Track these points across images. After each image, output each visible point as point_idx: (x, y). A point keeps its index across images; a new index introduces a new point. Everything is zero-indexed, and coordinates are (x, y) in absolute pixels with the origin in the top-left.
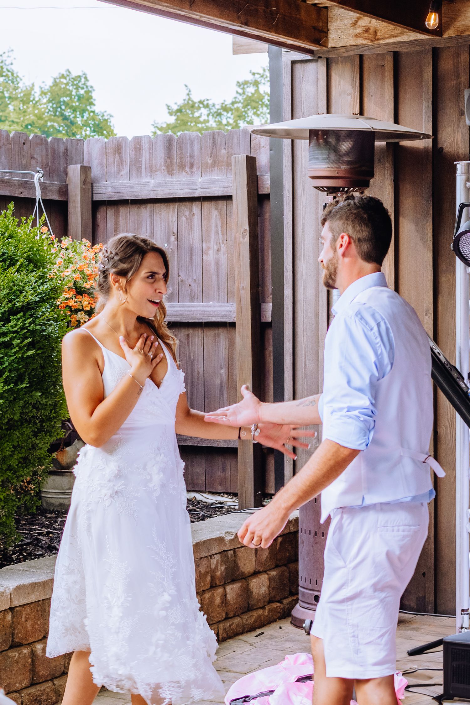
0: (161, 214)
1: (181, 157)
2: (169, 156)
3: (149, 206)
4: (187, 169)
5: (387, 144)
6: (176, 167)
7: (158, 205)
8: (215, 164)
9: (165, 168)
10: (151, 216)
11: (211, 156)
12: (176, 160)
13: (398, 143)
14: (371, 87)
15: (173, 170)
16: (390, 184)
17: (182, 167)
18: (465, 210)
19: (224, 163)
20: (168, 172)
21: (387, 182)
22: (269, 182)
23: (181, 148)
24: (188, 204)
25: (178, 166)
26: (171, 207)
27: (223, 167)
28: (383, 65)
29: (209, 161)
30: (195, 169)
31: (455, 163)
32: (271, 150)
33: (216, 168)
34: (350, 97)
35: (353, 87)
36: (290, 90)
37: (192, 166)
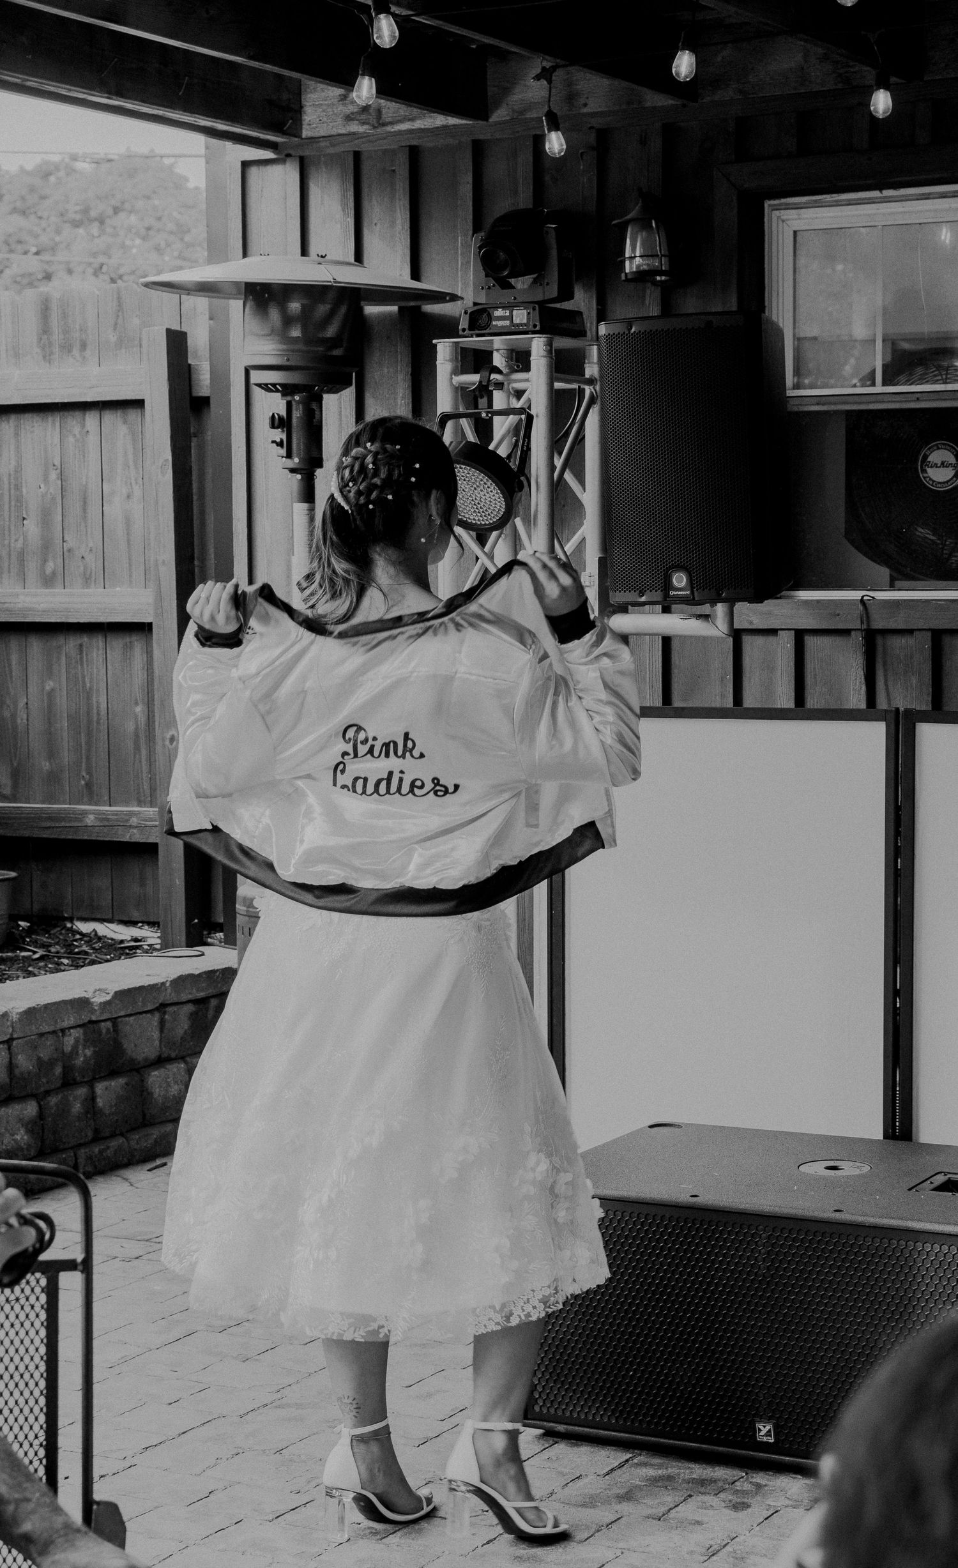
0: (32, 432)
1: (66, 331)
2: (45, 330)
3: (13, 418)
4: (76, 352)
5: (400, 308)
6: (56, 349)
7: (28, 416)
8: (121, 343)
9: (38, 350)
10: (17, 434)
11: (115, 329)
12: (57, 336)
13: (419, 307)
14: (374, 210)
15: (51, 353)
16: (405, 380)
17: (67, 348)
18: (450, 425)
19: (137, 342)
20: (44, 357)
21: (400, 377)
22: (208, 376)
23: (65, 316)
24: (78, 414)
25: (60, 346)
26: (50, 419)
27: (135, 349)
28: (394, 171)
29: (113, 338)
30: (88, 353)
31: (434, 341)
32: (211, 319)
33: (123, 351)
34: (339, 226)
35: (344, 207)
36: (240, 213)
37: (84, 346)
